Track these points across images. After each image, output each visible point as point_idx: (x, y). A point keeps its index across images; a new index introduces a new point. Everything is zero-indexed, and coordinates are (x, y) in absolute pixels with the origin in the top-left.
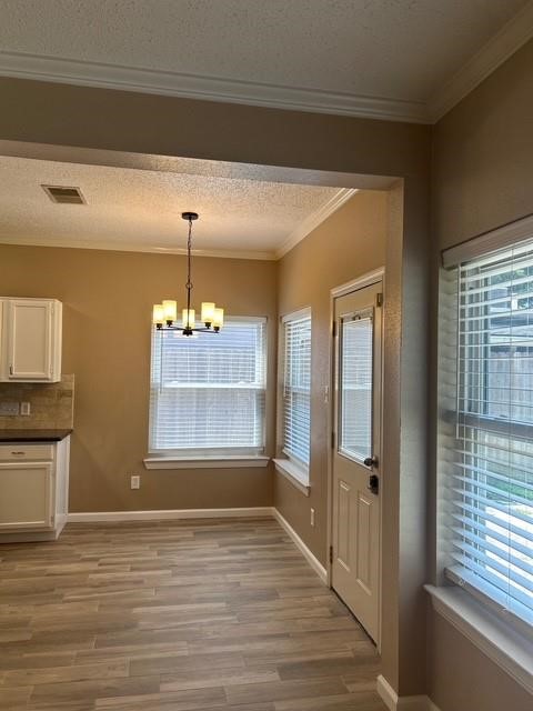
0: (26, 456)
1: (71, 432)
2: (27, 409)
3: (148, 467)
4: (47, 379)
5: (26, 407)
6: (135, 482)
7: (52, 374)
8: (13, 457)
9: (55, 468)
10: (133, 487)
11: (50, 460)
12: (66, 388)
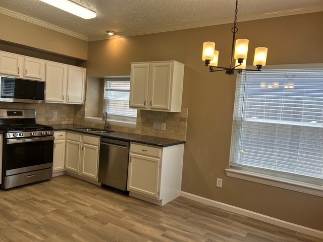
0: (148, 153)
1: (184, 142)
2: (164, 127)
3: (228, 174)
4: (168, 110)
5: (164, 125)
6: (220, 182)
7: (170, 106)
8: (142, 152)
9: (161, 162)
10: (218, 185)
11: (158, 157)
12: (183, 116)
